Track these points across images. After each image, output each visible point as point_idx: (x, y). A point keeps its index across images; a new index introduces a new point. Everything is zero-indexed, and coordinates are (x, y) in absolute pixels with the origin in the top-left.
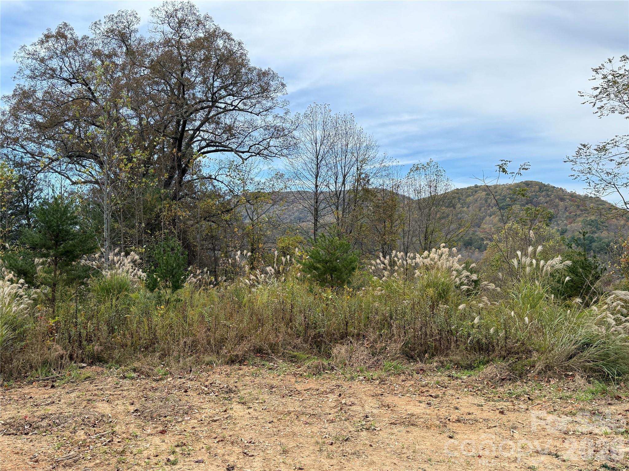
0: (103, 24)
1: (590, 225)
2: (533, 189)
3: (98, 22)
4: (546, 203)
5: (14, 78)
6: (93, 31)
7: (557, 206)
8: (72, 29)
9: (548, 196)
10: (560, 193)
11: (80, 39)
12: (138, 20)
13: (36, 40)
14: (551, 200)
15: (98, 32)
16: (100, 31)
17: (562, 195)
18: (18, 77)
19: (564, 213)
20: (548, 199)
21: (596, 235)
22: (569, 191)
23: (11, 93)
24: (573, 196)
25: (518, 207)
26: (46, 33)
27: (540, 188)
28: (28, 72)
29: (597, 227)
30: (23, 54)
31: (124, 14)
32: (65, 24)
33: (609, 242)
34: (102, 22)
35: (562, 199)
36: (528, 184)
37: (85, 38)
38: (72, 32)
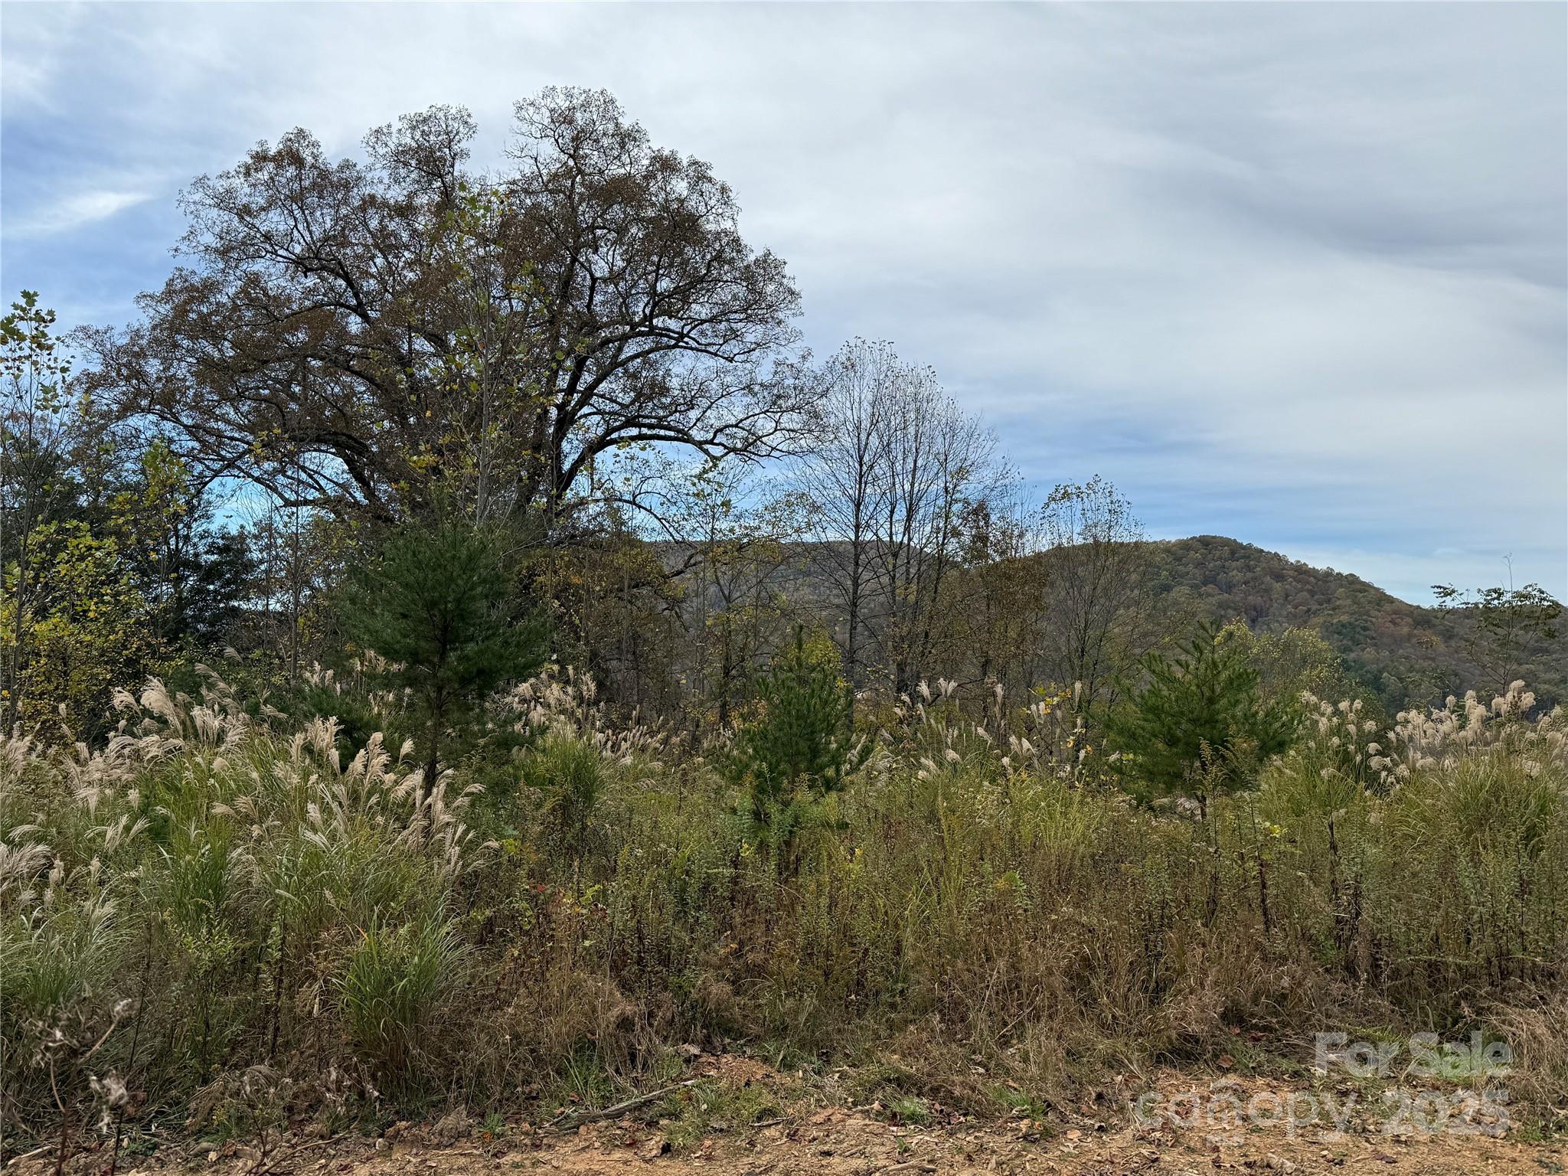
0: (395, 135)
1: (1339, 633)
2: (1218, 553)
3: (385, 130)
4: (1245, 583)
5: (176, 250)
6: (370, 149)
7: (1267, 591)
8: (315, 145)
9: (1249, 569)
10: (1275, 563)
11: (334, 166)
12: (472, 129)
13: (232, 167)
14: (1255, 579)
15: (382, 151)
16: (385, 150)
17: (1277, 567)
18: (184, 248)
19: (1283, 605)
20: (1249, 575)
21: (1353, 655)
22: (1292, 560)
23: (159, 288)
24: (1301, 570)
25: (1186, 590)
26: (256, 148)
27: (1233, 553)
28: (209, 239)
29: (1352, 639)
30: (197, 197)
31: (441, 115)
32: (301, 134)
33: (1381, 672)
34: (394, 130)
35: (1279, 577)
36: (1206, 543)
37: (347, 165)
38: (315, 151)
